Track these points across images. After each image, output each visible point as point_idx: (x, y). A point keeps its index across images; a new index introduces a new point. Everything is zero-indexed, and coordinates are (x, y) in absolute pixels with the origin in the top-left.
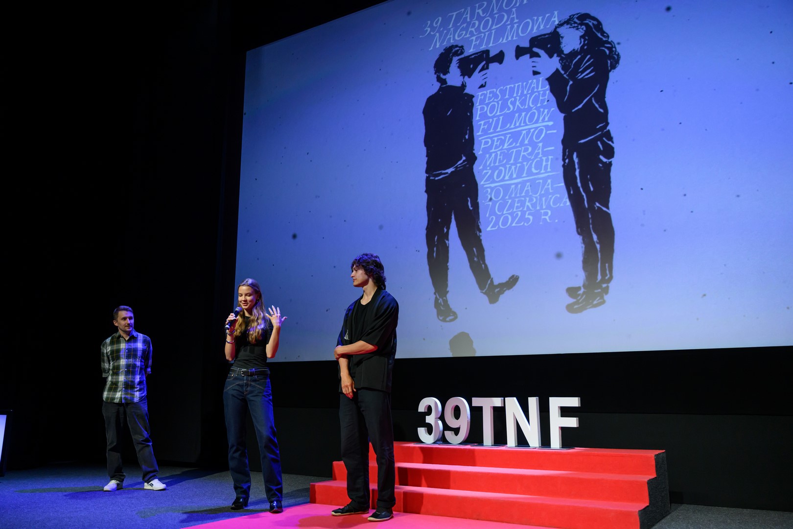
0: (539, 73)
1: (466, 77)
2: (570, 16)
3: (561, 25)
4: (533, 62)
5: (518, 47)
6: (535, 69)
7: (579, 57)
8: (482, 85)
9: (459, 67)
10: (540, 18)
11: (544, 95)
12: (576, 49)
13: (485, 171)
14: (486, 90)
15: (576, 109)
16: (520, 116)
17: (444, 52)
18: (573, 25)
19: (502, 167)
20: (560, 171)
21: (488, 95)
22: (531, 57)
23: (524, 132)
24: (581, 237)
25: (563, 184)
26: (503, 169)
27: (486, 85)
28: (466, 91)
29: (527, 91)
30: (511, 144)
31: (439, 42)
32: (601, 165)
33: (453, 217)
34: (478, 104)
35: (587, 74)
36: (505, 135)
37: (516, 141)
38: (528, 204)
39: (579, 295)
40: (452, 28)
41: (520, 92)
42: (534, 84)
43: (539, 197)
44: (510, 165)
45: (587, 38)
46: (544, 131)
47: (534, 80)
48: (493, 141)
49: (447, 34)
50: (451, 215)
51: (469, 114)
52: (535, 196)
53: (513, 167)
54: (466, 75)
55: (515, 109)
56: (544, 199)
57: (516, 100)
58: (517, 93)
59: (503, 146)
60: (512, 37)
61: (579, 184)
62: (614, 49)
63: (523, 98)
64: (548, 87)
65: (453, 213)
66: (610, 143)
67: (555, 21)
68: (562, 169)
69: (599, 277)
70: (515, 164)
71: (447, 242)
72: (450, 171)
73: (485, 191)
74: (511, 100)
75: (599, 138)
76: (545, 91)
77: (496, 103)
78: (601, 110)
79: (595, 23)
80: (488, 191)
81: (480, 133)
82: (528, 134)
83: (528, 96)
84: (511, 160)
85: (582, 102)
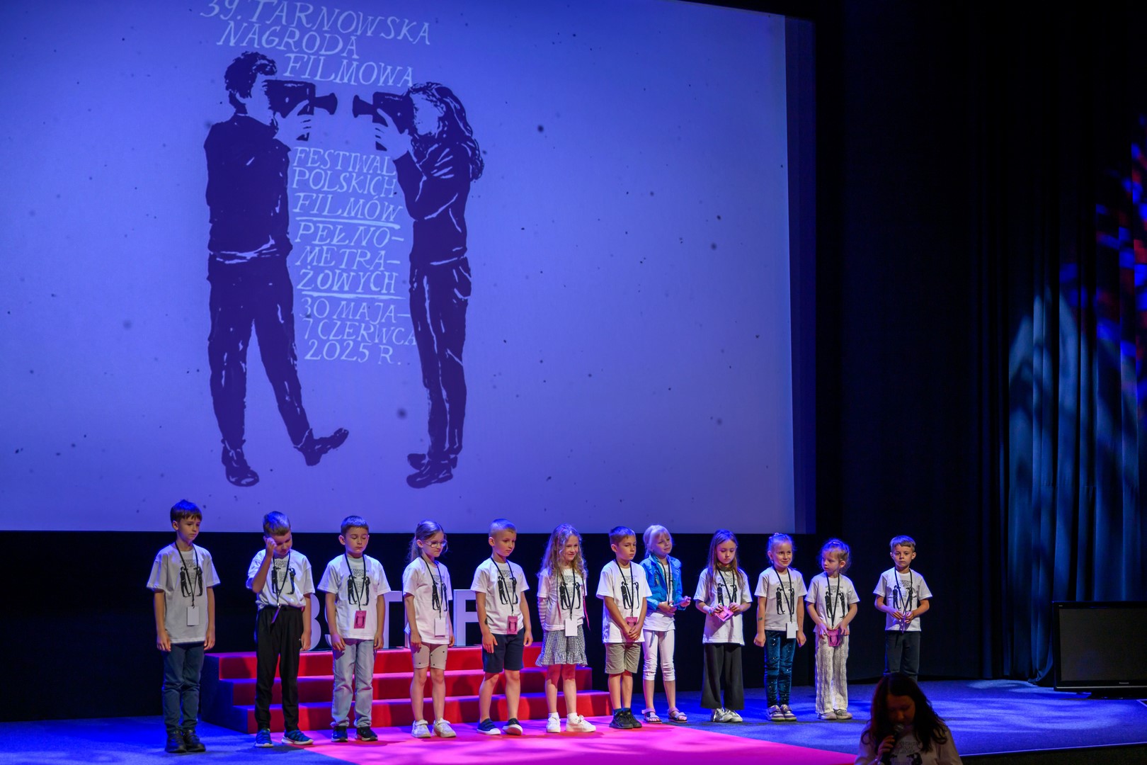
0: (385, 149)
1: (278, 114)
2: (428, 83)
3: (415, 90)
4: (376, 129)
5: (356, 98)
6: (380, 141)
7: (436, 146)
8: (303, 136)
9: (267, 93)
10: (389, 68)
11: (390, 183)
12: (433, 134)
13: (304, 271)
14: (309, 147)
15: (430, 217)
16: (356, 202)
17: (242, 57)
18: (431, 97)
19: (330, 270)
20: (405, 298)
21: (311, 154)
22: (374, 121)
23: (361, 228)
24: (428, 392)
25: (409, 315)
26: (331, 274)
27: (309, 139)
28: (276, 137)
29: (368, 170)
30: (343, 240)
31: (235, 37)
32: (455, 302)
33: (253, 328)
34: (295, 164)
35: (444, 174)
36: (334, 224)
37: (349, 236)
38: (362, 332)
39: (424, 464)
40: (256, 23)
41: (358, 167)
42: (377, 163)
43: (378, 326)
44: (340, 271)
45: (447, 123)
46: (388, 236)
47: (377, 157)
48: (317, 229)
49: (248, 30)
50: (251, 326)
51: (281, 175)
52: (373, 323)
53: (345, 275)
54: (278, 111)
55: (350, 191)
56: (384, 330)
57: (351, 177)
58: (354, 168)
59: (332, 240)
60: (350, 80)
61: (429, 321)
62: (477, 152)
63: (362, 177)
64: (395, 173)
65: (253, 322)
66: (467, 275)
67: (407, 81)
68: (409, 295)
69: (447, 445)
70: (348, 270)
71: (243, 365)
72: (250, 255)
73: (303, 300)
74: (343, 175)
75: (454, 265)
76: (391, 178)
77: (323, 172)
78: (459, 229)
79: (457, 106)
80: (307, 301)
81: (297, 210)
82: (367, 231)
83: (369, 177)
84: (341, 265)
85: (437, 211)
